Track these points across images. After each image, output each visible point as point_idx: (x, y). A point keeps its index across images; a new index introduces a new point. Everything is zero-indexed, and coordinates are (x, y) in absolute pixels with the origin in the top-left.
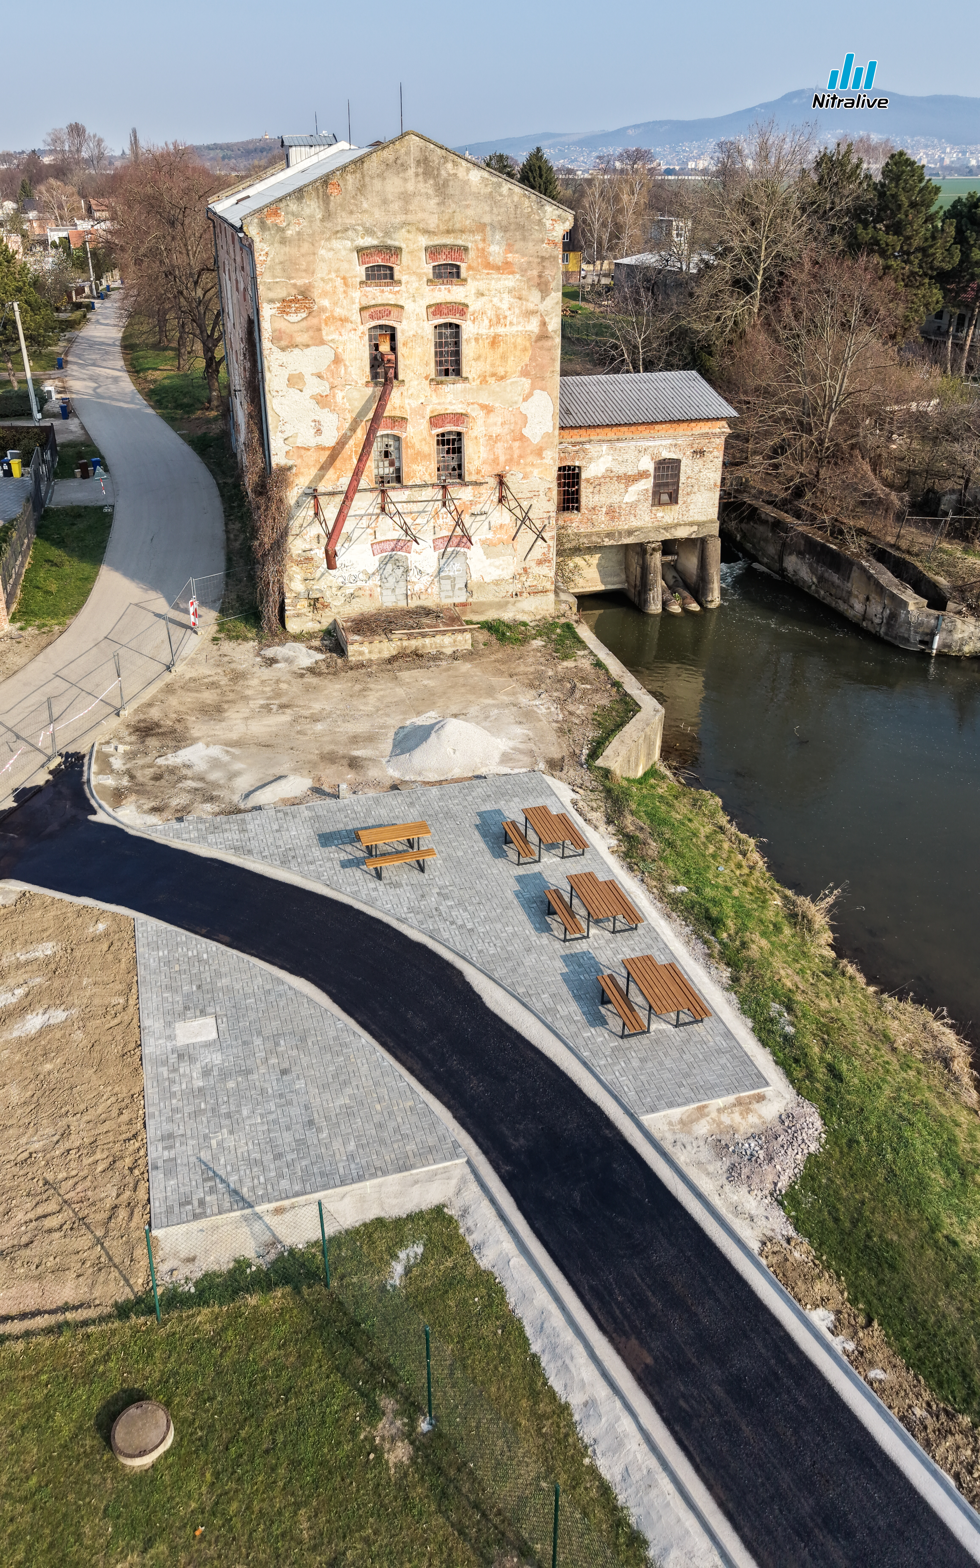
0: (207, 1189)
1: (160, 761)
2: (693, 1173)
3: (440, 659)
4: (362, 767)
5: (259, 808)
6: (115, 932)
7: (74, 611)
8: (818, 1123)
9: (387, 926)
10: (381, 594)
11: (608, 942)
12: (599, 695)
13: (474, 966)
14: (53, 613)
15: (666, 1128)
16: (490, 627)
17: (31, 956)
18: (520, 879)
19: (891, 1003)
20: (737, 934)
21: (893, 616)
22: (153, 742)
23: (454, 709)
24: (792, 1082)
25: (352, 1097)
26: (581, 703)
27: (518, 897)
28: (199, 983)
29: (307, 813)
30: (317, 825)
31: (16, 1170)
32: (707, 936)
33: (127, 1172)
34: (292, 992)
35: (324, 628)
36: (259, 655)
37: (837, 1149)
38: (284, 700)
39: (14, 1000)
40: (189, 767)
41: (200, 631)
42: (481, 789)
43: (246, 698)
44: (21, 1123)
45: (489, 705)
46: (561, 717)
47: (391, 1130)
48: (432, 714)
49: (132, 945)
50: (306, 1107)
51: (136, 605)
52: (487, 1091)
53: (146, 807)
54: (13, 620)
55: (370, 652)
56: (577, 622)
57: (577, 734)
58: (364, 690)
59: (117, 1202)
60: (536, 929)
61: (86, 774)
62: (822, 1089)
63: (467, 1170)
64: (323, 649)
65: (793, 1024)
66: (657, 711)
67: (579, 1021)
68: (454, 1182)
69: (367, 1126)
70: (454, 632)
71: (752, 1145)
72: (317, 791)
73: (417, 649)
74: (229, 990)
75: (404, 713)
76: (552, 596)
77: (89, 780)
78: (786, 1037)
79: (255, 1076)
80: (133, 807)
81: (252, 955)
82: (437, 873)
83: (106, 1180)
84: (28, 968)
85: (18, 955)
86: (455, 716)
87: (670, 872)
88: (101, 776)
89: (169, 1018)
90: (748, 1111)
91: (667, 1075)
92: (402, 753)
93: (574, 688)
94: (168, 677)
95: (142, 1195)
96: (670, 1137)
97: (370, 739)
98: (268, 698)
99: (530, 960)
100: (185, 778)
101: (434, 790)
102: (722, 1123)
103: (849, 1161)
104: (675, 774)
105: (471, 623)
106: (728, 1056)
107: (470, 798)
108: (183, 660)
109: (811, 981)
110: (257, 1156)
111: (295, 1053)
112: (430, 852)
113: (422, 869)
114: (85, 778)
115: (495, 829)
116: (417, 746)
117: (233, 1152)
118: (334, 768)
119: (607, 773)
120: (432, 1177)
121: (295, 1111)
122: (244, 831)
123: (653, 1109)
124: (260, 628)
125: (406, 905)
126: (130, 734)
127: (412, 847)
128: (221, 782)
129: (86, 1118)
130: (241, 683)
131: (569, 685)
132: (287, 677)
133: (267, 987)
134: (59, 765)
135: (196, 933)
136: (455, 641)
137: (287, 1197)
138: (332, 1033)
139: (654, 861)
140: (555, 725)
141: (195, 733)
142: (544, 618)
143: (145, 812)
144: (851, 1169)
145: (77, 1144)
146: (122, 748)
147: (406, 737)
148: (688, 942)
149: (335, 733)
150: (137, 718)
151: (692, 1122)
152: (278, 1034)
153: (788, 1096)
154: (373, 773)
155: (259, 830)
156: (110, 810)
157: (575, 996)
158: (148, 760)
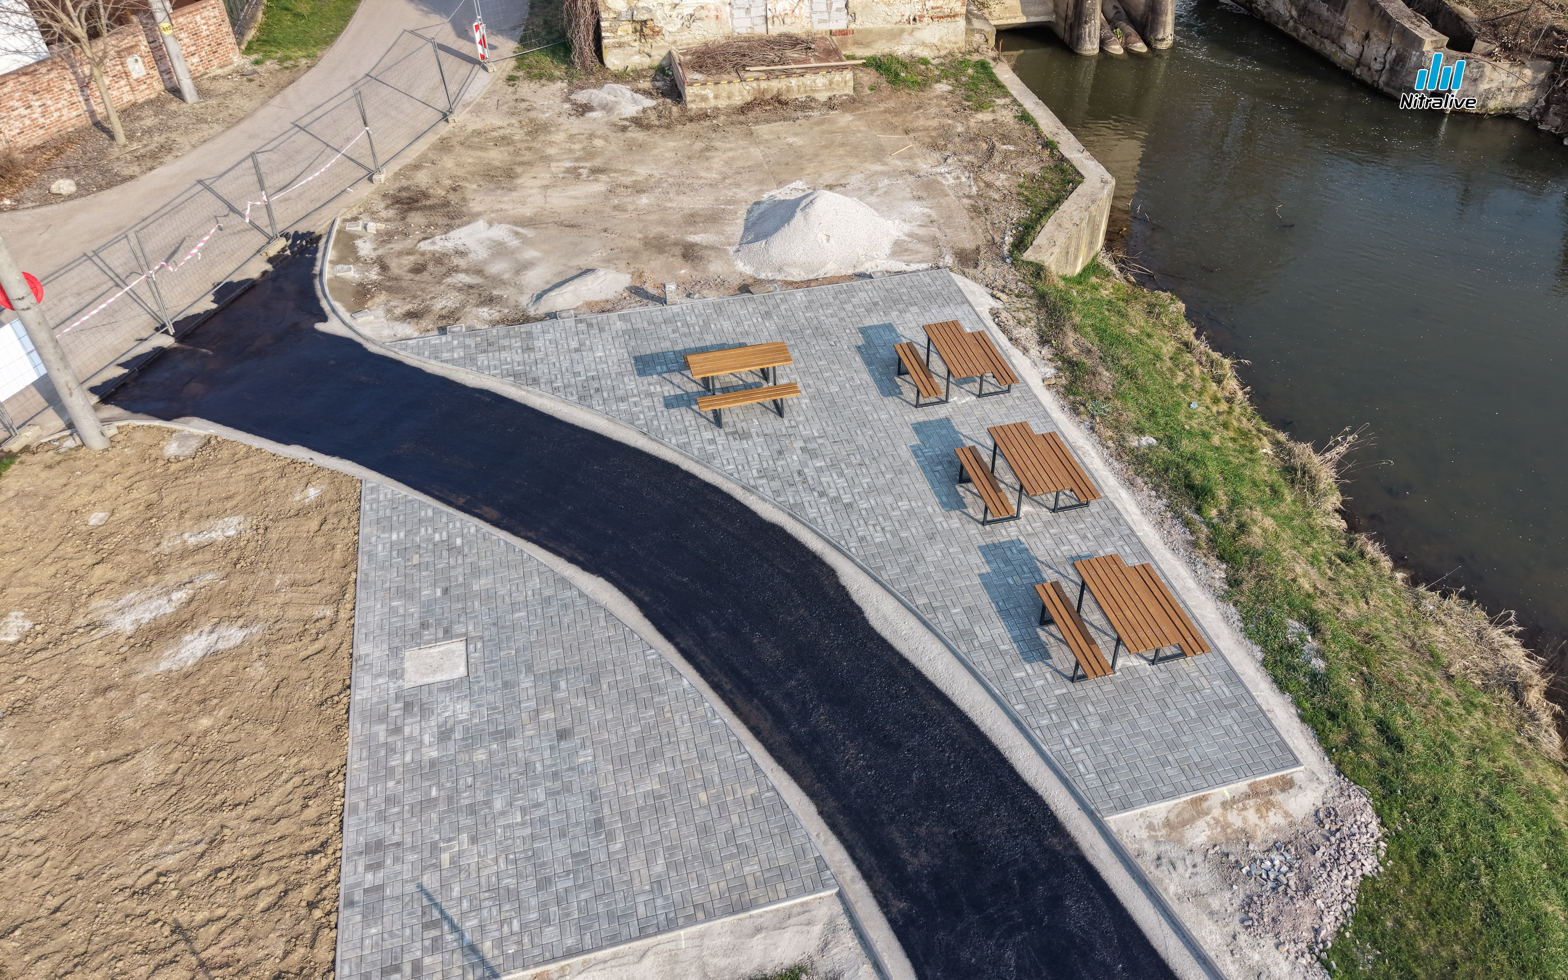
0: (427, 943)
1: (424, 246)
2: (1187, 914)
3: (812, 108)
4: (701, 258)
5: (552, 316)
6: (332, 502)
7: (329, 40)
8: (1374, 826)
9: (728, 497)
10: (732, 15)
11: (1047, 525)
12: (1026, 160)
13: (853, 561)
14: (300, 42)
15: (1144, 834)
16: (877, 64)
17: (204, 538)
18: (919, 428)
19: (1431, 600)
20: (1230, 510)
21: (1400, 59)
22: (417, 219)
23: (829, 177)
24: (1328, 751)
25: (664, 778)
26: (1002, 171)
27: (917, 456)
28: (444, 584)
29: (619, 325)
30: (633, 343)
31: (131, 905)
32: (1189, 513)
33: (303, 912)
34: (583, 601)
35: (656, 63)
36: (567, 100)
37: (1405, 867)
38: (598, 162)
39: (169, 610)
40: (462, 254)
41: (492, 67)
42: (865, 293)
43: (546, 159)
44: (152, 819)
45: (876, 173)
46: (974, 189)
47: (721, 837)
48: (799, 184)
49: (354, 523)
50: (593, 797)
51: (412, 32)
52: (870, 768)
53: (398, 311)
54: (249, 50)
55: (716, 97)
56: (994, 59)
57: (996, 215)
58: (707, 149)
59: (283, 966)
60: (943, 505)
61: (319, 264)
62: (1373, 763)
63: (838, 908)
64: (654, 92)
65: (1323, 656)
66: (1104, 182)
67: (1006, 652)
68: (817, 929)
69: (684, 830)
70: (829, 70)
71: (1277, 863)
72: (637, 291)
73: (779, 94)
74: (489, 596)
75: (761, 182)
76: (962, 22)
77: (321, 273)
78: (1314, 676)
79: (518, 742)
80: (380, 312)
81: (528, 539)
82: (802, 418)
83: (270, 925)
84: (198, 557)
85: (186, 536)
86: (830, 187)
87: (1131, 415)
88: (339, 267)
89: (397, 642)
90: (1270, 805)
91: (1143, 745)
92: (756, 239)
93: (992, 149)
94: (444, 129)
95: (322, 954)
96: (1151, 850)
97: (713, 218)
98: (577, 160)
99: (933, 553)
100: (456, 270)
101: (800, 295)
102: (1228, 825)
103: (1423, 888)
104: (1121, 270)
105: (853, 58)
106: (1234, 713)
107: (848, 307)
108: (465, 106)
109: (1330, 574)
110: (510, 882)
111: (580, 702)
112: (791, 387)
113: (779, 410)
114: (317, 270)
115: (883, 353)
116: (776, 229)
117: (474, 875)
118: (662, 258)
119: (1039, 271)
120: (782, 922)
121: (575, 803)
122: (529, 349)
123: (1125, 805)
124: (571, 64)
125: (755, 465)
126: (387, 207)
127: (766, 377)
128: (506, 276)
129: (252, 813)
130: (542, 137)
131: (984, 146)
132: (604, 130)
133: (547, 592)
134: (284, 250)
135: (449, 503)
136: (831, 83)
137: (554, 959)
138: (639, 670)
139: (1107, 399)
140: (966, 201)
141: (475, 206)
142: (951, 54)
143: (397, 319)
144: (1429, 903)
145: (232, 859)
146: (373, 227)
147: (762, 215)
148: (1160, 524)
149: (666, 209)
150: (398, 185)
151: (1184, 823)
152: (558, 671)
153: (1325, 778)
154: (716, 267)
155: (551, 349)
156: (346, 315)
157: (1000, 611)
158: (408, 243)
